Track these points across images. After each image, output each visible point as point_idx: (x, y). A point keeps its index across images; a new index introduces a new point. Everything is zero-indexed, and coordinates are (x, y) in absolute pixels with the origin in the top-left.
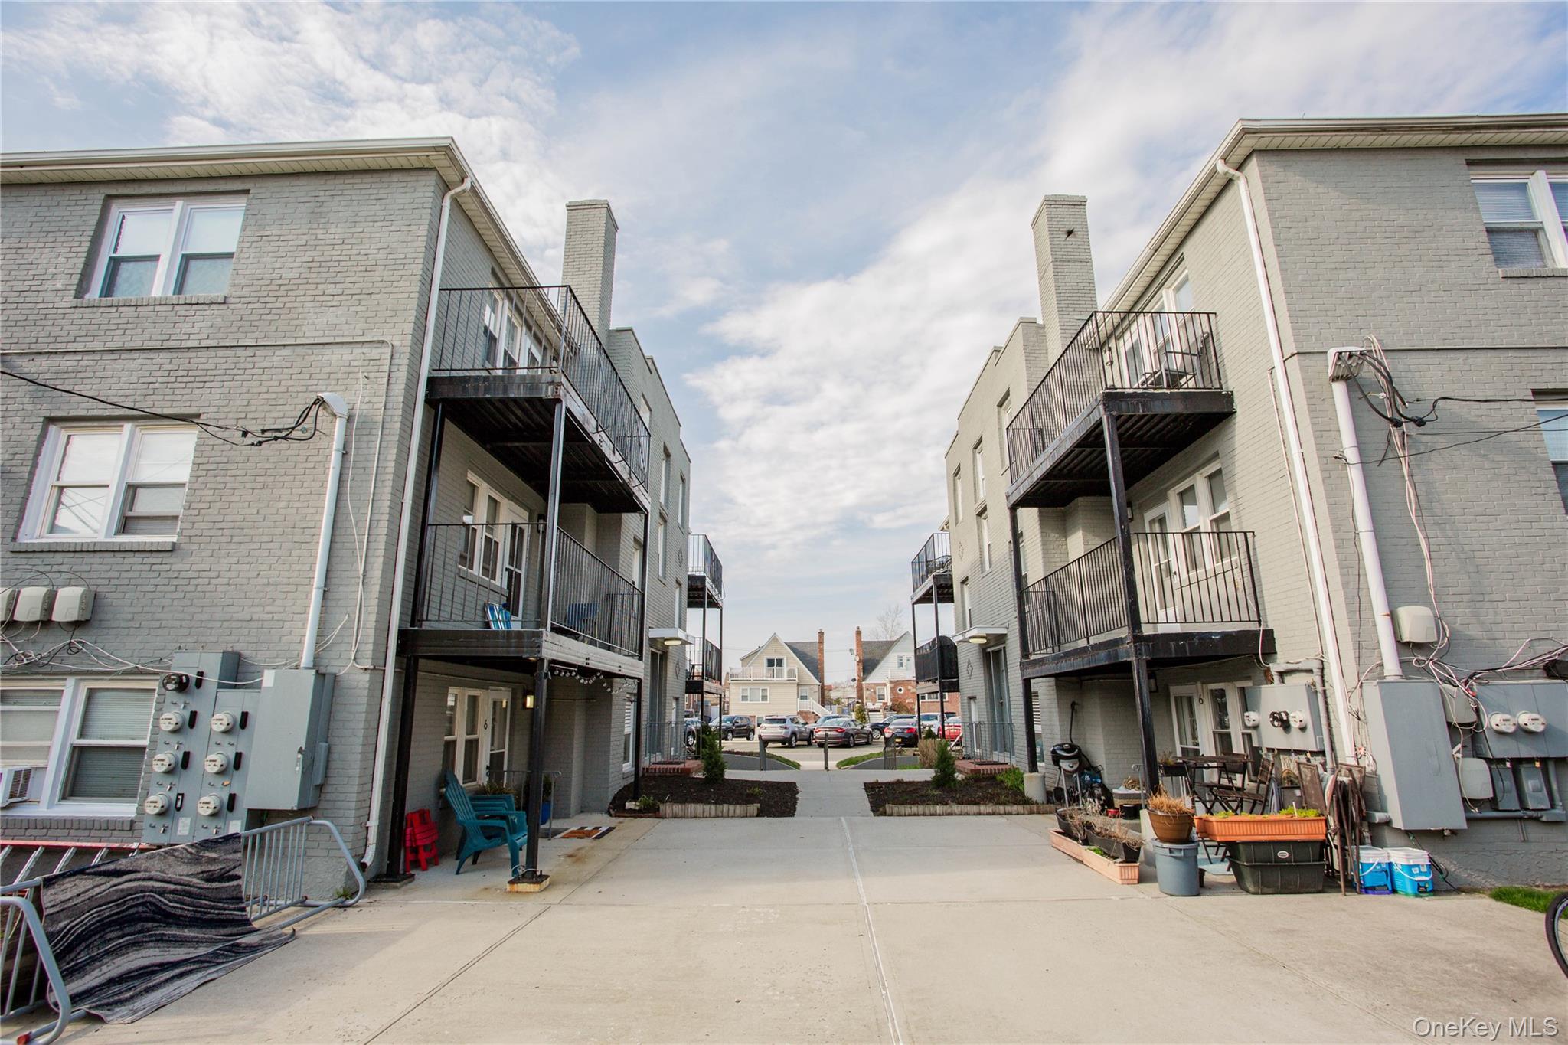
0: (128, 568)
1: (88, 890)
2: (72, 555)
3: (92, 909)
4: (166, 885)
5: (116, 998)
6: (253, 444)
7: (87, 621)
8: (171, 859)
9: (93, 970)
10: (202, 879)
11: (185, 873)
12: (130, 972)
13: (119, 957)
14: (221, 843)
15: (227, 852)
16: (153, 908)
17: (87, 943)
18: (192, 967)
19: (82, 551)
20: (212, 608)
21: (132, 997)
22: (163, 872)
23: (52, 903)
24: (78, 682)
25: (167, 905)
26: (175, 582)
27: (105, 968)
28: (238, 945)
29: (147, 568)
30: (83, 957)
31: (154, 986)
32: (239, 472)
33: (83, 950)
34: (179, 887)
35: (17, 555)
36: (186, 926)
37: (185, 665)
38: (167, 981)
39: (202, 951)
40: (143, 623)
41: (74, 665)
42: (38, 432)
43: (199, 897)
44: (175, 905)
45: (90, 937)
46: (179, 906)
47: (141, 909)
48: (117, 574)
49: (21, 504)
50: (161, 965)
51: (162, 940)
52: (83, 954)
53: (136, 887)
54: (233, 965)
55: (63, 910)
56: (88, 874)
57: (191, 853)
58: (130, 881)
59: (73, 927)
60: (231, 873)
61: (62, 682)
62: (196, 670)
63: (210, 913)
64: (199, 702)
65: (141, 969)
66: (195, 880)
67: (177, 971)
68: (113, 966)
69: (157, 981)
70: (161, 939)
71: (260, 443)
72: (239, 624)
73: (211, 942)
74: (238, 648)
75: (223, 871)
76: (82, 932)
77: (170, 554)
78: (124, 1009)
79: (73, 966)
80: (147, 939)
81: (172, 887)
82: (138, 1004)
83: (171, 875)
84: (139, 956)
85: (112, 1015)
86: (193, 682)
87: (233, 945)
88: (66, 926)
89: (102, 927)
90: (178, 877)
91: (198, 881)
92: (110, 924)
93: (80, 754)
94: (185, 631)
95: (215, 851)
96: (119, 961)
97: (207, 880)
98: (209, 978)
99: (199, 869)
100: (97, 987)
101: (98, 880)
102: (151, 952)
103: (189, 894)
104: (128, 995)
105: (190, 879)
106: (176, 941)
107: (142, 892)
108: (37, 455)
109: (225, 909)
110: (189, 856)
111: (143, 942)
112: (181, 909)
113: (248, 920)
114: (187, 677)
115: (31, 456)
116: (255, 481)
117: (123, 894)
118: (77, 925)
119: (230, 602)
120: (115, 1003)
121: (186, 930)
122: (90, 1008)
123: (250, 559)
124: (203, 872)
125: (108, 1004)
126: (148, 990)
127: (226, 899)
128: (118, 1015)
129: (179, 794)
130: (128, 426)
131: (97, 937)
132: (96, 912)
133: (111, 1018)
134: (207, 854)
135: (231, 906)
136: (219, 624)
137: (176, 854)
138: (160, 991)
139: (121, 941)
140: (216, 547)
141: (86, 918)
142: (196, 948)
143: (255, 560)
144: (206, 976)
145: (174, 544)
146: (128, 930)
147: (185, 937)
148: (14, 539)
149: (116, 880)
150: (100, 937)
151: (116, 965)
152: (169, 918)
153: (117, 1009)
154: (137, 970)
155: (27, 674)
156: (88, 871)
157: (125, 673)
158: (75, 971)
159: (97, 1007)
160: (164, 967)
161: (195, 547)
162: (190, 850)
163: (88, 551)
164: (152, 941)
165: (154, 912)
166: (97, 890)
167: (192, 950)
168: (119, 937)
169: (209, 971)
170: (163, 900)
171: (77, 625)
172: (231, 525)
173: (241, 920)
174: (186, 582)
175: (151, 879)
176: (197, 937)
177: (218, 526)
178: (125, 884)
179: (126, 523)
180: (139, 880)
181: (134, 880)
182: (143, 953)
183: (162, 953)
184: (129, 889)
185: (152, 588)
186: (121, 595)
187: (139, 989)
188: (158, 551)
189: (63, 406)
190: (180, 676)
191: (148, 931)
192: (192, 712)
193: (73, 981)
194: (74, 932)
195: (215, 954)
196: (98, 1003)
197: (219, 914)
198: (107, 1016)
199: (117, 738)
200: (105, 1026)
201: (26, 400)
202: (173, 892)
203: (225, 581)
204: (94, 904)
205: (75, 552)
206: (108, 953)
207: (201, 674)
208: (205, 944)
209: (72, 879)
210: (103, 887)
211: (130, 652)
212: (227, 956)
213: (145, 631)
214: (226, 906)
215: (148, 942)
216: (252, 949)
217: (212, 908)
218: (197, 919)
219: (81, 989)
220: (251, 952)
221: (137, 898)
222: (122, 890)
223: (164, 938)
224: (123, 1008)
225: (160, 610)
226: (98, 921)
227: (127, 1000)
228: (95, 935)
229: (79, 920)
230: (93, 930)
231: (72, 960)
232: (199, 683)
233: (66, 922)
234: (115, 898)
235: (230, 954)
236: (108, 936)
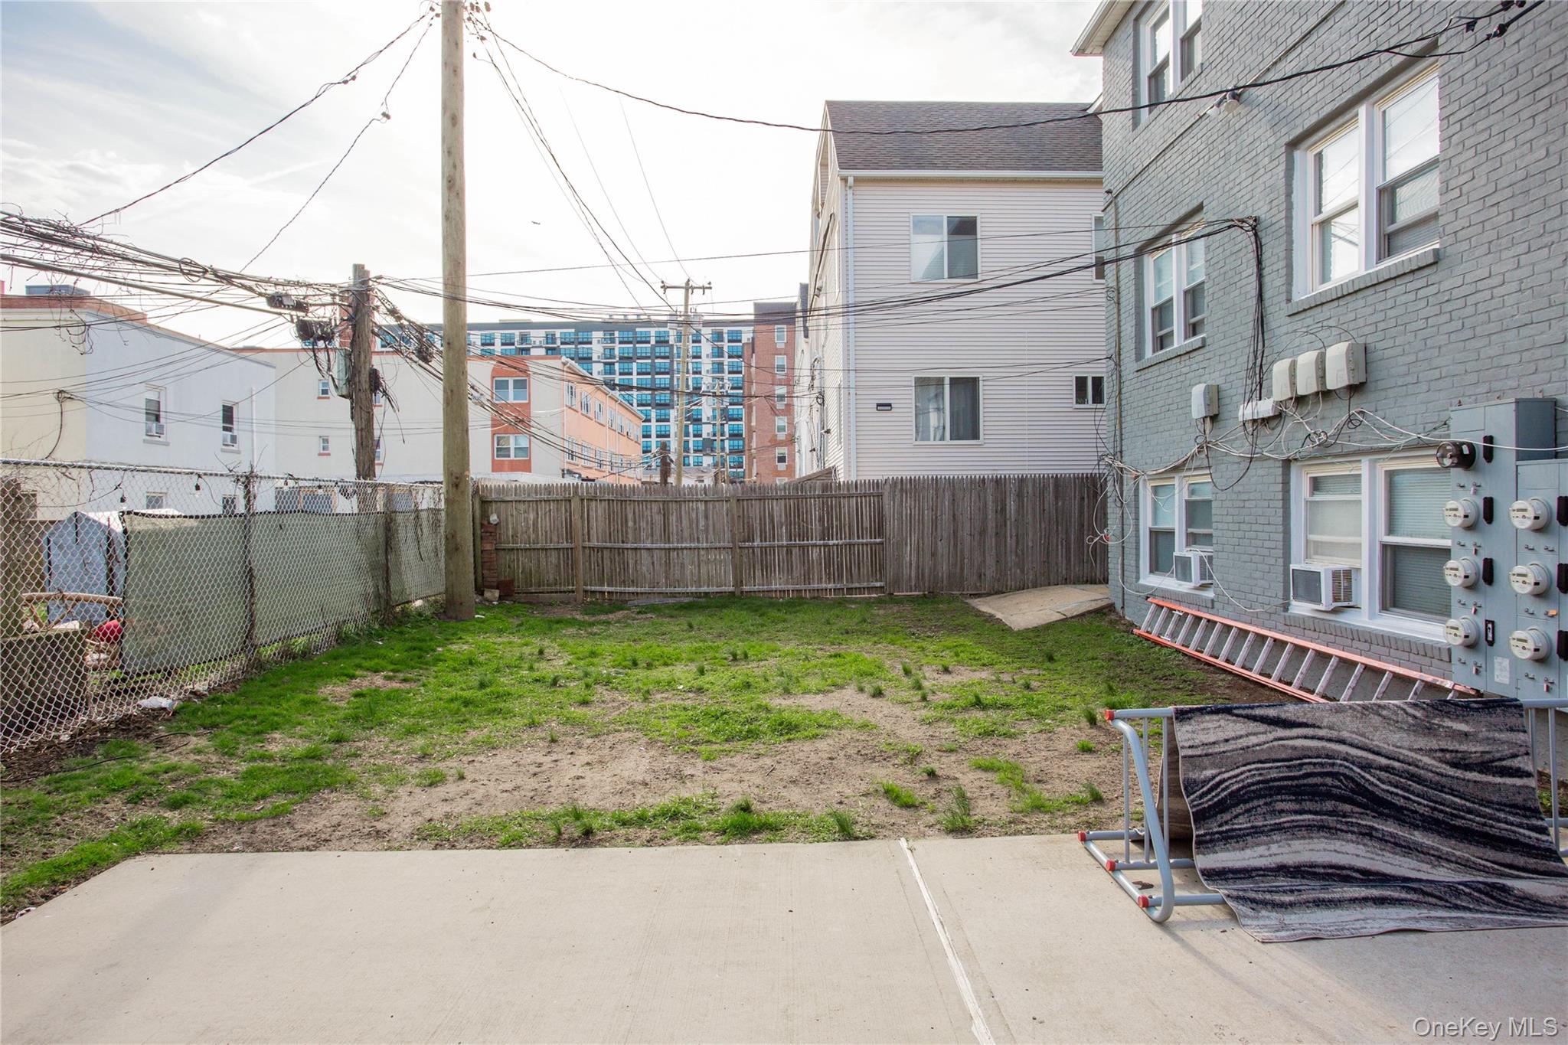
0: (1391, 303)
1: (1241, 737)
2: (1335, 303)
3: (1249, 764)
4: (1371, 756)
5: (1268, 896)
6: (1489, 37)
7: (1362, 384)
8: (1376, 720)
9: (1258, 845)
10: (1441, 761)
11: (1406, 744)
12: (1313, 866)
13: (1298, 838)
14: (1477, 710)
15: (1491, 727)
16: (1351, 785)
17: (1248, 806)
18: (1404, 895)
19: (1344, 296)
20: (1503, 334)
21: (1292, 904)
22: (1363, 735)
23: (1190, 743)
24: (1372, 464)
25: (1376, 786)
26: (1447, 307)
27: (1274, 848)
28: (1504, 889)
29: (1412, 296)
30: (1242, 823)
31: (1331, 901)
32: (1506, 100)
33: (1243, 814)
34: (1396, 764)
35: (1297, 318)
36: (1417, 827)
37: (1467, 428)
38: (1353, 901)
39: (1443, 874)
40: (1421, 375)
41: (1361, 442)
42: (1283, 167)
43: (1441, 788)
44: (1392, 789)
45: (1251, 799)
46: (1400, 792)
47: (1329, 781)
48: (1381, 316)
49: (1286, 258)
50: (1366, 873)
51: (1371, 836)
52: (1241, 819)
53: (1317, 748)
54: (1480, 921)
55: (1206, 755)
56: (1237, 716)
57: (1415, 717)
58: (1306, 737)
59: (1224, 780)
60: (1504, 763)
61: (1354, 465)
62: (1482, 435)
63: (1463, 818)
64: (1495, 481)
65: (1331, 867)
66: (1426, 760)
67: (1375, 892)
68: (1286, 849)
69: (1337, 896)
70: (1368, 834)
71: (1503, 29)
72: (1547, 351)
73: (1466, 865)
74: (1551, 391)
75: (1488, 757)
76: (1239, 790)
77: (1434, 268)
78: (1272, 917)
79: (1227, 831)
80: (1344, 827)
81: (1384, 761)
82: (1292, 918)
83: (1377, 742)
84: (1332, 847)
85: (1252, 918)
86: (1480, 453)
87: (1493, 886)
88: (1213, 778)
89: (1268, 790)
90: (1391, 748)
91: (1433, 762)
92: (1279, 790)
93: (1393, 557)
94: (1473, 378)
95: (1467, 722)
96: (1297, 844)
97: (1454, 765)
98: (1423, 925)
99: (1434, 744)
100: (1261, 869)
101: (1253, 726)
102: (1350, 848)
103: (1412, 777)
104: (1287, 898)
105: (1419, 757)
106: (1396, 844)
107: (1328, 757)
108: (1289, 194)
109: (1498, 820)
110: (1410, 720)
111: (1337, 830)
112: (1404, 797)
113: (1555, 852)
114: (1471, 446)
115: (1283, 198)
116: (1535, 102)
117: (1296, 754)
118: (1229, 778)
119: (1527, 318)
120: (1265, 903)
121: (1416, 833)
122: (1228, 896)
123: (1546, 239)
124: (1442, 750)
125: (1253, 901)
126: (1319, 903)
127: (1498, 803)
128: (1261, 922)
129: (1487, 622)
130: (1362, 110)
131: (1261, 802)
132: (1257, 769)
133: (1249, 922)
134: (1448, 723)
135: (1511, 818)
136: (1516, 358)
137: (1384, 713)
138: (1339, 912)
139: (1299, 817)
140: (1493, 235)
141: (1242, 773)
142: (1434, 866)
143: (1555, 236)
144: (1417, 920)
145: (1436, 252)
146: (1308, 805)
147: (1415, 843)
148: (1289, 300)
149: (1281, 732)
150: (1266, 804)
151: (1294, 848)
152: (1379, 805)
153: (1264, 913)
154: (1324, 867)
155: (1320, 458)
156: (1236, 711)
157: (1408, 448)
158: (1232, 837)
159: (1238, 898)
160: (1369, 877)
161: (1465, 246)
162: (1411, 711)
163: (1349, 294)
164: (1353, 832)
165: (1352, 790)
166: (1254, 740)
167: (1425, 867)
168: (1296, 812)
169: (1433, 913)
170: (1368, 776)
171: (1354, 389)
172: (1508, 193)
173: (1534, 847)
174: (1460, 303)
175: (1342, 742)
176: (1437, 850)
177: (1490, 201)
178: (1297, 741)
179: (1388, 242)
180: (1321, 739)
181: (1313, 738)
182: (1337, 845)
183: (1369, 855)
184: (1303, 748)
185: (1421, 324)
186: (1390, 343)
187: (1305, 897)
188: (1420, 269)
189: (1298, 121)
190: (1458, 446)
191: (1344, 816)
192: (1486, 499)
193: (1228, 850)
194: (1227, 787)
195: (1453, 889)
196: (1241, 893)
197: (1485, 824)
198: (1246, 916)
199: (1424, 535)
200: (1238, 930)
201: (1268, 134)
202: (1386, 769)
203: (1515, 286)
204: (1251, 757)
205: (1338, 298)
206: (1278, 828)
207: (1489, 439)
208: (1453, 866)
209: (1215, 717)
210: (1262, 738)
211: (1413, 417)
212: (1478, 900)
213: (1424, 387)
214: (1502, 815)
215: (1346, 832)
216: (1534, 906)
217: (1470, 811)
218: (1437, 822)
219: (1238, 865)
220: (1530, 911)
221: (1322, 765)
222: (1294, 748)
223: (1374, 833)
224: (1274, 914)
225: (1436, 352)
226: (1259, 782)
227: (1282, 906)
228: (1258, 798)
229: (1232, 773)
230: (1254, 792)
231: (1226, 823)
232: (1489, 454)
233: (1214, 772)
234: (1284, 756)
235: (1486, 899)
236: (1280, 806)
